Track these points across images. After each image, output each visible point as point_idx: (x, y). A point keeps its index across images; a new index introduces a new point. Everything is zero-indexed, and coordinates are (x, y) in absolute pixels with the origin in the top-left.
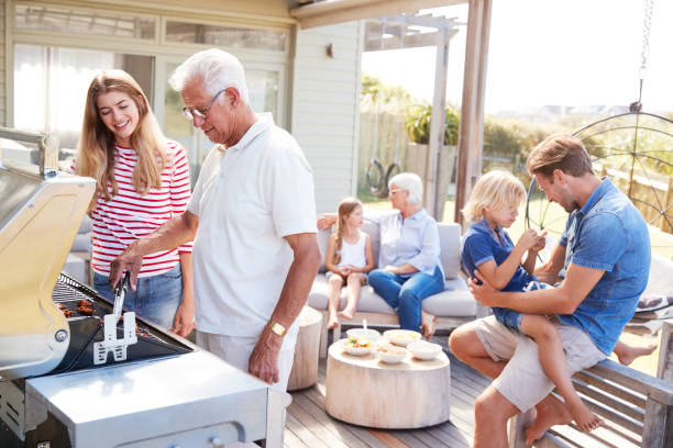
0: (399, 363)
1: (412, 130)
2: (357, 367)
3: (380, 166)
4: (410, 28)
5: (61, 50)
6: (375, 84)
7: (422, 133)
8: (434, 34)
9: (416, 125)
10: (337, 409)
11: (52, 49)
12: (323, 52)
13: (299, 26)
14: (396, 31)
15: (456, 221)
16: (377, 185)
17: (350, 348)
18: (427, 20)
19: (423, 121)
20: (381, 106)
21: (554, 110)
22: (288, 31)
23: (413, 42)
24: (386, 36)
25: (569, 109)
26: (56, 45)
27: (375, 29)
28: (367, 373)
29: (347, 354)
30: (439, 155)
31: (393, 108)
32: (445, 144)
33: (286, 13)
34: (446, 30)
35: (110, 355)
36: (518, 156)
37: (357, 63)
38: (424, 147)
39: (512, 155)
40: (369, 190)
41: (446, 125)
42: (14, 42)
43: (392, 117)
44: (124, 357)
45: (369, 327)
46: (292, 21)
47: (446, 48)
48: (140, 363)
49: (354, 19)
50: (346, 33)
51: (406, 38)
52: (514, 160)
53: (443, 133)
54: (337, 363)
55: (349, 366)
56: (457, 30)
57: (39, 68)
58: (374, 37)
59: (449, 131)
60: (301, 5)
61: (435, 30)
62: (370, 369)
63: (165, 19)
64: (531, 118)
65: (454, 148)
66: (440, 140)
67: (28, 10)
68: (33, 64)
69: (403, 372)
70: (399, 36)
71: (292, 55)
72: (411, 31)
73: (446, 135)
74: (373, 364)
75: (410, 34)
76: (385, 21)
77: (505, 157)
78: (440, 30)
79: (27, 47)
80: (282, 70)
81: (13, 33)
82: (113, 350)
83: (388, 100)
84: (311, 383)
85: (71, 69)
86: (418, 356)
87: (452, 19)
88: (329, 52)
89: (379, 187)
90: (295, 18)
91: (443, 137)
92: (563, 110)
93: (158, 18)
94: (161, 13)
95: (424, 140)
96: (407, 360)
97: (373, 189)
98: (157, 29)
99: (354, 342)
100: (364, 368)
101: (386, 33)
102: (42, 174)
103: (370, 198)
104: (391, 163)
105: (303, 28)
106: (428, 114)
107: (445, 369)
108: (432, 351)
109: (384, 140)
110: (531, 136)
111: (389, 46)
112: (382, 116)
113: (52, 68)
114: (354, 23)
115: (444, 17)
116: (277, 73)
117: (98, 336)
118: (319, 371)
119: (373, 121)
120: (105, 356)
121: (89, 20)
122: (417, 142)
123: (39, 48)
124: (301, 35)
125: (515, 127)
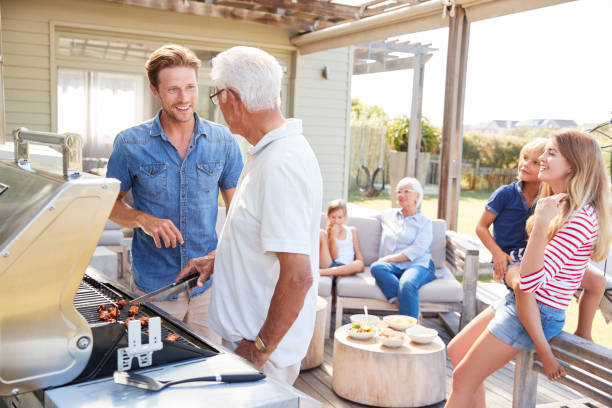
0: (400, 347)
1: (393, 139)
2: (361, 350)
3: (367, 170)
4: (391, 54)
5: (100, 75)
6: (356, 105)
7: (402, 142)
8: (411, 59)
9: (397, 135)
10: (343, 389)
11: (92, 74)
12: (318, 75)
13: (299, 53)
14: (379, 57)
15: (439, 217)
16: (370, 186)
17: (355, 333)
18: (405, 47)
19: (402, 133)
20: (361, 122)
21: (501, 124)
22: (289, 57)
23: (393, 66)
24: (369, 61)
25: (514, 123)
26: (96, 70)
27: (360, 55)
28: (371, 357)
29: (351, 338)
30: (416, 160)
31: (374, 122)
32: (421, 151)
33: (288, 42)
34: (422, 54)
35: (135, 360)
36: (478, 162)
37: (348, 83)
38: (403, 154)
39: (473, 161)
40: (358, 191)
41: (421, 136)
42: (58, 67)
43: (373, 129)
44: (150, 362)
45: (371, 312)
46: (293, 48)
47: (422, 70)
48: (165, 368)
49: (344, 46)
50: (338, 58)
51: (388, 62)
52: (474, 164)
53: (420, 142)
54: (342, 347)
55: (354, 350)
56: (431, 55)
57: (82, 90)
58: (360, 62)
59: (424, 140)
60: (301, 34)
61: (412, 55)
62: (374, 353)
64: (483, 130)
65: (428, 154)
66: (417, 148)
67: (72, 43)
68: (76, 87)
69: (404, 356)
70: (382, 61)
71: (292, 77)
72: (391, 57)
73: (422, 144)
74: (376, 348)
75: (390, 59)
76: (370, 48)
77: (468, 162)
78: (416, 56)
79: (72, 73)
80: (284, 90)
81: (57, 59)
82: (138, 356)
83: (369, 117)
84: (318, 364)
85: (108, 92)
86: (417, 341)
87: (427, 46)
88: (324, 74)
89: (366, 188)
90: (295, 45)
91: (420, 146)
92: (509, 125)
95: (403, 148)
96: (407, 344)
97: (361, 190)
99: (358, 327)
100: (368, 352)
101: (371, 58)
102: (66, 177)
103: (357, 197)
104: (375, 168)
105: (302, 54)
106: (407, 126)
107: (441, 352)
108: (429, 335)
109: (367, 149)
110: (488, 145)
111: (373, 70)
112: (365, 129)
113: (92, 90)
114: (344, 49)
115: (420, 44)
117: (122, 342)
118: (325, 351)
119: (358, 132)
120: (129, 362)
121: (123, 52)
122: (397, 150)
123: (81, 73)
124: (301, 60)
125: (475, 137)
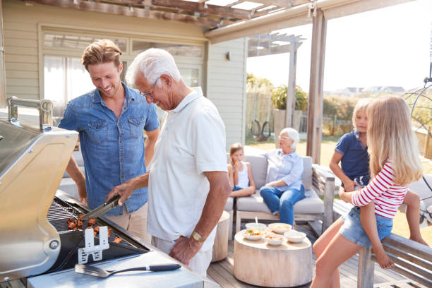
0: (279, 245)
1: (276, 101)
2: (253, 248)
3: (258, 123)
4: (274, 43)
5: (74, 59)
6: (251, 77)
7: (282, 103)
8: (288, 45)
9: (279, 99)
10: (241, 274)
11: (68, 59)
12: (223, 57)
13: (210, 42)
14: (266, 45)
15: (308, 155)
16: (260, 135)
17: (248, 236)
18: (283, 38)
19: (283, 97)
20: (255, 90)
21: (352, 90)
22: (203, 45)
23: (276, 50)
24: (259, 48)
25: (361, 89)
26: (71, 56)
27: (253, 43)
28: (260, 252)
29: (246, 239)
30: (292, 116)
31: (263, 90)
32: (296, 109)
33: (202, 35)
34: (295, 42)
35: (91, 256)
36: (336, 116)
37: (244, 63)
38: (283, 111)
39: (332, 115)
40: (252, 137)
41: (295, 99)
42: (44, 55)
43: (262, 95)
44: (101, 258)
45: (260, 221)
46: (206, 40)
47: (295, 53)
48: (111, 262)
49: (242, 37)
50: (237, 45)
51: (271, 48)
52: (333, 118)
53: (294, 103)
54: (240, 245)
55: (248, 248)
56: (302, 43)
57: (61, 70)
58: (253, 48)
59: (298, 102)
60: (211, 30)
61: (289, 43)
62: (262, 249)
63: (132, 40)
64: (340, 94)
65: (301, 111)
66: (293, 107)
67: (55, 38)
68: (57, 68)
69: (282, 251)
70: (268, 48)
71: (206, 59)
72: (275, 44)
73: (296, 104)
74: (263, 246)
75: (273, 46)
76: (259, 39)
77: (328, 117)
78: (291, 43)
79: (54, 58)
80: (200, 68)
81: (43, 49)
82: (93, 253)
83: (260, 86)
84: (223, 258)
86: (291, 241)
87: (298, 37)
88: (227, 57)
89: (258, 135)
90: (207, 37)
91: (294, 105)
92: (357, 90)
93: (127, 39)
94: (130, 36)
95: (283, 107)
96: (285, 243)
97: (255, 137)
98: (127, 46)
99: (251, 232)
100: (258, 249)
101: (260, 46)
102: (41, 130)
103: (252, 142)
104: (264, 121)
105: (212, 43)
106: (286, 92)
107: (309, 248)
108: (300, 237)
109: (259, 108)
110: (343, 105)
111: (262, 54)
112: (257, 95)
113: (68, 70)
114: (242, 39)
115: (293, 35)
116: (197, 70)
117: (81, 244)
118: (229, 249)
119: (252, 97)
120: (86, 258)
122: (279, 108)
123: (60, 58)
124: (211, 48)
125: (334, 99)
